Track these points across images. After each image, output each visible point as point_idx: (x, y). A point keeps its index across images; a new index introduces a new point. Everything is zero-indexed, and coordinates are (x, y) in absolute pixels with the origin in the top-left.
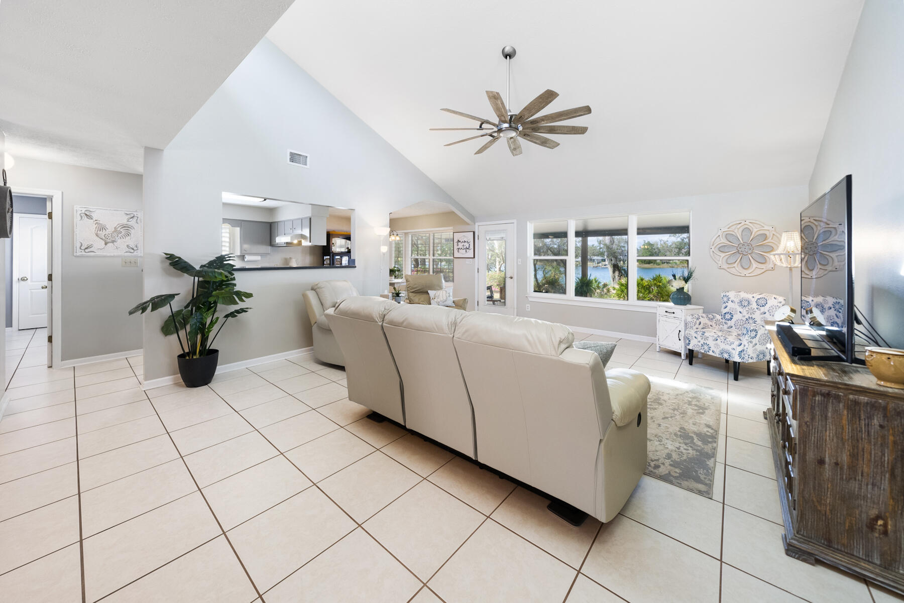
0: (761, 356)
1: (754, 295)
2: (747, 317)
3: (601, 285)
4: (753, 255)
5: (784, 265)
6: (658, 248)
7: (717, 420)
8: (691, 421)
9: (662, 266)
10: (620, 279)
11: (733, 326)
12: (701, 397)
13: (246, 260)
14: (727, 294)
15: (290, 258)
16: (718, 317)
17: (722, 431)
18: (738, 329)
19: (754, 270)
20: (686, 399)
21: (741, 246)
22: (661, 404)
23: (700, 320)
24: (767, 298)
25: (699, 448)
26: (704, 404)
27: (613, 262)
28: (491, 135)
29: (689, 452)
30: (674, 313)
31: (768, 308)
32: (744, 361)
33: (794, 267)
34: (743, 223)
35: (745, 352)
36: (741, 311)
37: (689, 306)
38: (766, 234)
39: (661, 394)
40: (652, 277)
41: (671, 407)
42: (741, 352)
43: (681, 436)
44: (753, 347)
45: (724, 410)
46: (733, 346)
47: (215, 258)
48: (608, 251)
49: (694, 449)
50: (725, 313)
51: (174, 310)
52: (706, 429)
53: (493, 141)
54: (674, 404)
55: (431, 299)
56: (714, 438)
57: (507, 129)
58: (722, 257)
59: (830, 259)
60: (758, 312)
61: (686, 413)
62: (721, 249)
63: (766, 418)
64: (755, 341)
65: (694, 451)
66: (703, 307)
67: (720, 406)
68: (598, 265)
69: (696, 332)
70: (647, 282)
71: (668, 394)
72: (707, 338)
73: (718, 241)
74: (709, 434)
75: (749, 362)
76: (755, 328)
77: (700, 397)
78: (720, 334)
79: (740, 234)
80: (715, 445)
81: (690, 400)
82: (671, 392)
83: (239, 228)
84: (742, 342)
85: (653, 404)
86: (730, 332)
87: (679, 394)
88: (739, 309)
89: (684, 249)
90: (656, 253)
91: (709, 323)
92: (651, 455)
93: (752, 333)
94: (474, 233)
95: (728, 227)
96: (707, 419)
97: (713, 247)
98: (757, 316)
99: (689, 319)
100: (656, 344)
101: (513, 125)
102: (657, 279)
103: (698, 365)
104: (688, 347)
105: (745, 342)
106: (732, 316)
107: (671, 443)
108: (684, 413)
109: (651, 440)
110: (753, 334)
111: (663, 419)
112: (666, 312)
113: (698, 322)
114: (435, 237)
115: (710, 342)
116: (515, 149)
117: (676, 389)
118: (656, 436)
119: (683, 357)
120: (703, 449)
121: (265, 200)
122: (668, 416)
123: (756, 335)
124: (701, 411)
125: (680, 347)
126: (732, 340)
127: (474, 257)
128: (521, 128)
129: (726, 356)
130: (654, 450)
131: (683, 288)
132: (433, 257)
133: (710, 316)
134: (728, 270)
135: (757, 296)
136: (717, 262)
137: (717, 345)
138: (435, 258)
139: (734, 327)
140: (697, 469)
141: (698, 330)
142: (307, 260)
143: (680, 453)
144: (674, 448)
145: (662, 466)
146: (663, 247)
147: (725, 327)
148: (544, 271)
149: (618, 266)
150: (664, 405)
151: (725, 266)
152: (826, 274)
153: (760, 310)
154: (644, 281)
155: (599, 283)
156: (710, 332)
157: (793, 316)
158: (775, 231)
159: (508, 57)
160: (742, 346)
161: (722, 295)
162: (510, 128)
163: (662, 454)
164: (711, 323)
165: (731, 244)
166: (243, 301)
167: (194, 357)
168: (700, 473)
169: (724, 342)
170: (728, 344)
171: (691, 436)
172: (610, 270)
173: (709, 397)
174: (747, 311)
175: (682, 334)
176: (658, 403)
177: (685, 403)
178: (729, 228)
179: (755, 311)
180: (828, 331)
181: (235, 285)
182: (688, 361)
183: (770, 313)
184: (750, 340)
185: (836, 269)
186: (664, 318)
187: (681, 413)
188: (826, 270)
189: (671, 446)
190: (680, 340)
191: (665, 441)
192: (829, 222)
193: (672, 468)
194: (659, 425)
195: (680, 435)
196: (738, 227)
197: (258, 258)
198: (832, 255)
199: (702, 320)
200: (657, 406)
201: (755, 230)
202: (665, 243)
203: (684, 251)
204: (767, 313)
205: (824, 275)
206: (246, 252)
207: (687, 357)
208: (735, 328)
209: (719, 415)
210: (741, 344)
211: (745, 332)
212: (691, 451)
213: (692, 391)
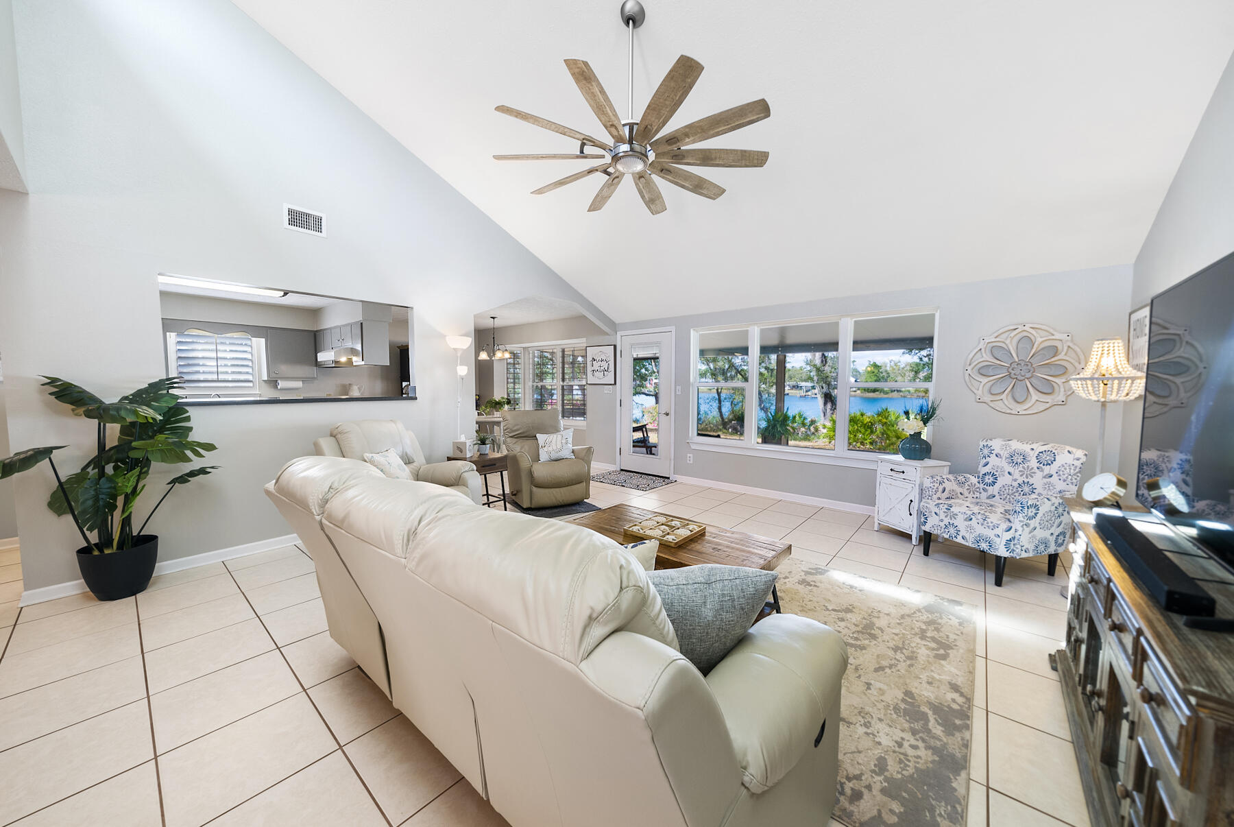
0: (1042, 548)
1: (1034, 446)
2: (1020, 481)
3: (808, 421)
4: (1033, 380)
5: (1094, 398)
6: (886, 371)
7: (970, 672)
8: (924, 677)
9: (890, 395)
10: (832, 414)
11: (997, 495)
12: (942, 621)
13: (279, 387)
14: (990, 443)
15: (350, 384)
16: (974, 480)
17: (979, 700)
18: (1004, 500)
19: (1033, 405)
20: (918, 624)
21: (1014, 365)
22: (874, 637)
23: (944, 485)
24: (1056, 452)
25: (938, 744)
26: (948, 637)
27: (825, 390)
28: (606, 172)
29: (919, 753)
30: (903, 472)
31: (1057, 468)
32: (1014, 555)
33: (1112, 402)
34: (1021, 328)
35: (1016, 541)
36: (1011, 470)
37: (928, 462)
38: (1057, 347)
39: (876, 614)
40: (876, 411)
41: (891, 644)
42: (1010, 540)
43: (906, 712)
44: (1030, 533)
45: (980, 650)
46: (997, 531)
47: (147, 386)
48: (818, 375)
49: (927, 748)
50: (985, 474)
51: (65, 473)
52: (951, 695)
53: (612, 184)
54: (896, 638)
55: (540, 446)
56: (965, 715)
57: (626, 155)
58: (982, 384)
59: (1173, 386)
60: (1039, 474)
61: (916, 657)
62: (982, 371)
63: (1054, 669)
64: (1033, 523)
65: (930, 752)
66: (949, 464)
67: (974, 641)
68: (807, 394)
69: (937, 505)
70: (869, 417)
71: (888, 615)
72: (954, 516)
73: (978, 359)
74: (955, 707)
75: (1021, 557)
76: (1035, 502)
77: (940, 621)
78: (976, 509)
79: (1015, 348)
80: (967, 735)
81: (924, 627)
82: (893, 610)
83: (264, 339)
84: (1012, 525)
85: (860, 636)
86: (991, 506)
87: (907, 615)
88: (1008, 468)
89: (923, 370)
90: (883, 377)
91: (959, 490)
92: (848, 765)
93: (1030, 510)
94: (615, 347)
95: (996, 335)
96: (953, 670)
97: (969, 368)
98: (1037, 480)
99: (927, 483)
100: (874, 518)
101: (637, 147)
102: (883, 414)
103: (936, 555)
104: (923, 528)
105: (1017, 524)
106: (996, 479)
107: (887, 729)
108: (912, 657)
109: (852, 724)
110: (1032, 512)
111: (876, 670)
112: (891, 470)
113: (941, 488)
114: (566, 353)
115: (960, 522)
116: (653, 202)
117: (903, 604)
118: (860, 713)
119: (914, 541)
120: (945, 745)
121: (286, 294)
122: (885, 663)
123: (1036, 514)
124: (942, 652)
125: (909, 525)
126: (995, 522)
127: (615, 383)
128: (652, 156)
129: (984, 546)
130: (853, 749)
131: (920, 433)
132: (561, 383)
133: (961, 478)
134: (992, 404)
135: (1039, 448)
136: (975, 391)
137: (970, 527)
138: (565, 384)
139: (997, 497)
140: (933, 802)
141: (940, 501)
142: (378, 387)
143: (902, 757)
144: (892, 744)
145: (866, 795)
146: (894, 369)
147: (984, 495)
148: (732, 402)
149: (831, 395)
150: (880, 640)
151: (988, 398)
152: (1165, 413)
153: (1042, 471)
154: (865, 417)
155: (805, 419)
156: (961, 505)
157: (1122, 494)
158: (1072, 341)
159: (631, 22)
160: (1013, 530)
161: (981, 444)
162: (630, 153)
163: (866, 762)
164: (960, 490)
165: (998, 362)
166: (200, 456)
167: (107, 552)
168: (940, 815)
169: (982, 524)
170: (988, 527)
171: (923, 712)
172: (820, 401)
173: (955, 622)
174: (1020, 471)
175: (915, 505)
176: (870, 634)
177: (916, 634)
178: (996, 337)
179: (1034, 473)
180: (1202, 529)
181: (190, 429)
182: (922, 548)
183: (1060, 475)
184: (1026, 522)
185: (1182, 403)
186: (888, 481)
187: (909, 658)
188: (1166, 405)
189: (887, 735)
190: (911, 514)
191: (877, 726)
192: (1168, 325)
193: (885, 799)
194: (868, 686)
195: (905, 709)
196: (1012, 335)
197: (299, 384)
198: (1178, 380)
199: (947, 485)
200: (867, 642)
201: (1040, 340)
202: (896, 365)
203: (922, 375)
204: (1055, 475)
205: (1160, 414)
206: (277, 376)
207: (920, 540)
208: (999, 497)
209: (973, 662)
210: (1011, 527)
211: (1018, 509)
212: (922, 752)
213: (929, 609)
